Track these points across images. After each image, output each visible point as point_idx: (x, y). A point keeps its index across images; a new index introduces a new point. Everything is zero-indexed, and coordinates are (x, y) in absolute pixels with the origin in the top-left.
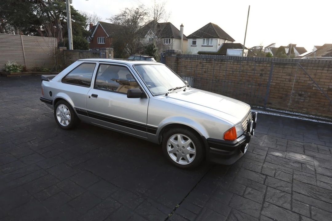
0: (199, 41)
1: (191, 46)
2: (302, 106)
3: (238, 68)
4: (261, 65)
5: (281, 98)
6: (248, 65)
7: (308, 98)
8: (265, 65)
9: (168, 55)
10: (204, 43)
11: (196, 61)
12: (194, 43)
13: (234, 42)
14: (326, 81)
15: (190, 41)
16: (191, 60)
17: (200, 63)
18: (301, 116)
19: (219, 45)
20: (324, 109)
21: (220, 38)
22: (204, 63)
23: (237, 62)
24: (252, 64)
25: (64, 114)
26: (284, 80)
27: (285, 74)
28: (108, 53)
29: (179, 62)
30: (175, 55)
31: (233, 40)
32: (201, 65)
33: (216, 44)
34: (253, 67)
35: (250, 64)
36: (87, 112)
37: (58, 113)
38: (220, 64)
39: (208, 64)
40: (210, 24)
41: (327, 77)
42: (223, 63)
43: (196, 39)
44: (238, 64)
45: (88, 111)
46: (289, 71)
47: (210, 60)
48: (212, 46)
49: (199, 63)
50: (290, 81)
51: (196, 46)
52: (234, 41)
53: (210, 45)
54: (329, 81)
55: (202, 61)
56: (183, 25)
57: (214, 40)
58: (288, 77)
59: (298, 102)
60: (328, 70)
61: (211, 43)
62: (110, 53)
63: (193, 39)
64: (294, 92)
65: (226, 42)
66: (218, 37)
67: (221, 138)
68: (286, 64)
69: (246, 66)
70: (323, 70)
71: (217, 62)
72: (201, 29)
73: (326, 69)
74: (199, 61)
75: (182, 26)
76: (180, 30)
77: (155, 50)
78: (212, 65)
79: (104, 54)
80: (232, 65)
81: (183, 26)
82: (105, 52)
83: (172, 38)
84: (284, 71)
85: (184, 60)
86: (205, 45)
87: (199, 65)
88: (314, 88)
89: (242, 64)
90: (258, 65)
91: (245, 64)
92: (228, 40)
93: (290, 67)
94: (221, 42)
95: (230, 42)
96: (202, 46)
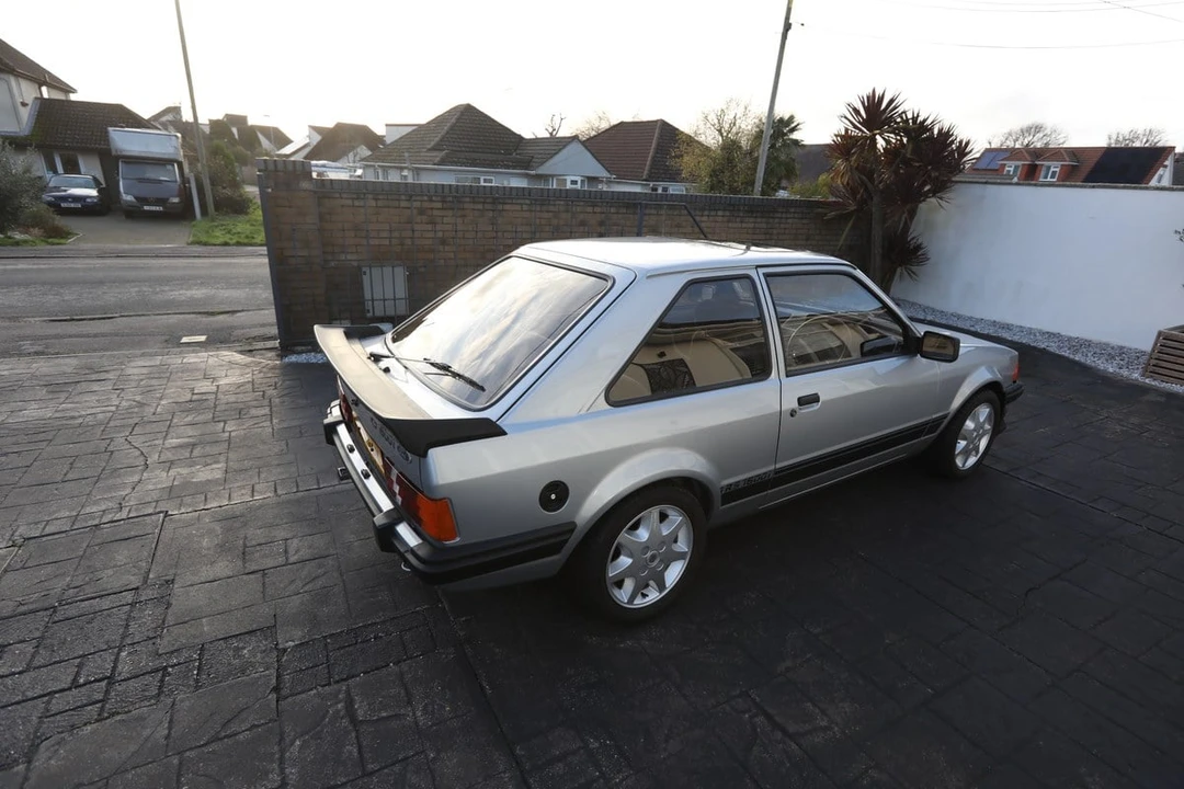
4: (598, 210)
6: (567, 211)
8: (607, 209)
9: (277, 185)
11: (403, 204)
13: (73, 97)
17: (422, 212)
19: (24, 104)
21: (18, 75)
22: (435, 212)
31: (68, 90)
32: (424, 218)
34: (581, 216)
35: (573, 209)
38: (491, 214)
39: (450, 213)
42: (500, 207)
44: (544, 208)
47: (459, 201)
49: (415, 212)
52: (74, 91)
55: (426, 205)
65: (45, 93)
71: (480, 206)
74: (417, 204)
78: (464, 216)
80: (527, 215)
85: (349, 202)
87: (419, 219)
89: (552, 208)
90: (589, 209)
91: (562, 208)
92: (49, 86)
93: (653, 211)
94: (27, 92)
95: (58, 96)
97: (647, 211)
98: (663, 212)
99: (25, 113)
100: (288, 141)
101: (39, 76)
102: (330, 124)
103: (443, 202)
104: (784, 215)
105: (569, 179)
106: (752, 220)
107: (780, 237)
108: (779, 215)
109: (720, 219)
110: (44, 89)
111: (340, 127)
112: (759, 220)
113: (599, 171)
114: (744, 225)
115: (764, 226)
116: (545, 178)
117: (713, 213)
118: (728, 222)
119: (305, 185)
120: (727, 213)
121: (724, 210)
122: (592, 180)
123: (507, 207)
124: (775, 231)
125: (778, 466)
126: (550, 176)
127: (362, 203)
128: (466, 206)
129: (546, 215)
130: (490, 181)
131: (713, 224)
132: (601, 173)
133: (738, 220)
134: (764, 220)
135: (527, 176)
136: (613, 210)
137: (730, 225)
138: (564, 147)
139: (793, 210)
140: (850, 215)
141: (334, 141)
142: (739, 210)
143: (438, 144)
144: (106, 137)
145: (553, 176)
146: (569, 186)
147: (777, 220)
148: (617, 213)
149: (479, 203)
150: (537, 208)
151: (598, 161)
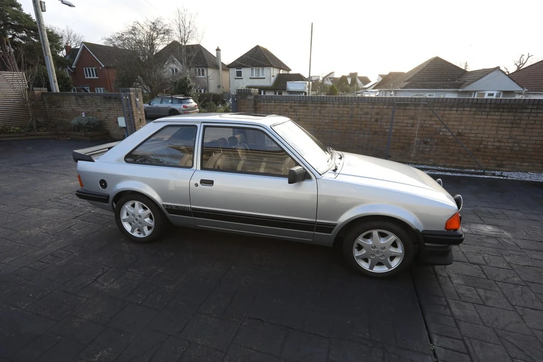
0: (246, 72)
1: (236, 78)
2: (428, 157)
3: (345, 112)
5: (403, 148)
6: (358, 108)
7: (435, 147)
8: (381, 107)
9: (241, 97)
10: (252, 75)
11: (285, 104)
12: (239, 74)
13: (290, 72)
14: (455, 123)
15: (233, 71)
16: (276, 104)
17: (291, 107)
18: (434, 170)
19: (273, 76)
20: (454, 158)
21: (274, 67)
23: (344, 104)
24: (364, 106)
25: (138, 218)
26: (405, 125)
27: (407, 118)
28: (134, 96)
29: (257, 106)
30: (252, 97)
31: (289, 70)
33: (269, 76)
34: (366, 110)
35: (361, 106)
36: (190, 210)
37: (124, 216)
38: (319, 108)
39: (302, 108)
40: (257, 47)
41: (456, 119)
43: (241, 69)
44: (345, 106)
45: (193, 209)
46: (412, 113)
48: (264, 78)
49: (288, 107)
50: (412, 126)
51: (242, 78)
53: (261, 77)
54: (458, 123)
55: (293, 104)
56: (219, 48)
57: (266, 69)
58: (411, 121)
59: (423, 152)
60: (457, 111)
61: (263, 75)
62: (137, 96)
63: (237, 69)
64: (418, 139)
65: (281, 72)
66: (271, 66)
67: (442, 228)
68: (406, 105)
69: (356, 109)
70: (451, 110)
72: (245, 54)
73: (455, 109)
74: (289, 104)
75: (218, 50)
76: (216, 56)
77: (191, 87)
78: (307, 109)
79: (128, 98)
80: (337, 109)
81: (220, 50)
82: (130, 96)
83: (207, 67)
84: (405, 114)
86: (254, 77)
87: (290, 110)
88: (441, 133)
89: (350, 106)
90: (371, 107)
91: (355, 106)
92: (283, 69)
93: (413, 108)
94: (275, 72)
95: (285, 72)
96: (251, 78)
97: (408, 107)
98: (420, 108)
99: (273, 79)
101: (279, 65)
105: (487, 93)
106: (497, 113)
107: (529, 126)
108: (529, 111)
109: (467, 113)
110: (281, 70)
111: (391, 74)
112: (505, 114)
114: (489, 117)
115: (512, 118)
116: (470, 93)
117: (460, 109)
119: (249, 97)
120: (474, 109)
121: (471, 107)
122: (506, 93)
123: (327, 105)
124: (523, 122)
126: (473, 91)
127: (270, 104)
129: (347, 109)
130: (433, 95)
131: (460, 116)
132: (516, 88)
133: (484, 113)
134: (510, 114)
135: (458, 92)
136: (385, 107)
137: (476, 116)
142: (485, 107)
144: (287, 85)
145: (475, 92)
146: (486, 97)
147: (525, 114)
148: (388, 109)
149: (315, 103)
150: (342, 106)
151: (514, 81)
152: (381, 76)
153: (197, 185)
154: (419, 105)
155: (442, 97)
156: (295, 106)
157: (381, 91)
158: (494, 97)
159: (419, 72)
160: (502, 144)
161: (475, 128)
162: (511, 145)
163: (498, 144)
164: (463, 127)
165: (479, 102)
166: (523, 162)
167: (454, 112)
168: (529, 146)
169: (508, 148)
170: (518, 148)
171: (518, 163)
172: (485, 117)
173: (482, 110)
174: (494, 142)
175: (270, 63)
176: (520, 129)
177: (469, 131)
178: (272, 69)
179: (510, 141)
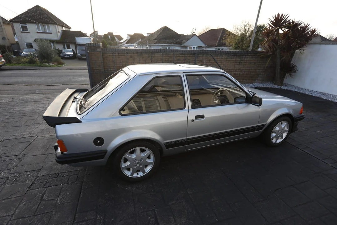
0: (32, 27)
1: (22, 32)
3: (166, 59)
4: (183, 55)
8: (186, 55)
10: (39, 29)
11: (126, 55)
12: (24, 28)
13: (71, 30)
15: (18, 26)
17: (131, 57)
19: (59, 32)
21: (58, 25)
22: (135, 57)
24: (177, 55)
25: (140, 161)
29: (104, 57)
31: (69, 28)
32: (132, 59)
33: (55, 31)
34: (178, 58)
35: (176, 55)
36: (186, 141)
40: (37, 7)
42: (154, 55)
43: (26, 24)
47: (142, 54)
48: (51, 33)
51: (29, 32)
52: (71, 28)
53: (48, 32)
55: (132, 55)
57: (51, 27)
61: (49, 30)
63: (21, 24)
65: (64, 29)
66: (55, 24)
71: (147, 55)
74: (130, 55)
80: (162, 57)
86: (41, 31)
89: (169, 55)
90: (181, 55)
91: (172, 55)
92: (65, 27)
93: (201, 56)
94: (60, 29)
95: (67, 29)
96: (38, 33)
97: (199, 56)
99: (59, 34)
100: (122, 39)
101: (62, 24)
102: (133, 34)
103: (137, 54)
104: (246, 56)
105: (193, 47)
106: (234, 58)
107: (245, 63)
108: (244, 56)
109: (224, 58)
110: (64, 28)
111: (135, 34)
112: (237, 58)
113: (202, 44)
114: (232, 60)
115: (239, 60)
116: (186, 47)
117: (221, 56)
118: (227, 59)
119: (98, 50)
120: (226, 56)
122: (200, 47)
123: (156, 55)
124: (243, 62)
125: (188, 138)
126: (187, 46)
127: (115, 55)
128: (144, 55)
129: (168, 57)
130: (170, 48)
132: (203, 45)
133: (230, 58)
134: (239, 58)
135: (181, 46)
136: (188, 56)
137: (227, 60)
138: (192, 37)
139: (249, 55)
140: (270, 56)
141: (133, 39)
142: (230, 55)
143: (156, 38)
144: (75, 39)
145: (188, 46)
146: (193, 49)
147: (244, 58)
149: (147, 54)
150: (164, 55)
151: (202, 41)
152: (129, 35)
153: (193, 121)
154: (204, 54)
155: (174, 49)
156: (134, 56)
157: (138, 45)
158: (195, 49)
159: (159, 35)
160: (237, 72)
161: (227, 65)
162: (239, 72)
163: (235, 72)
164: (222, 65)
165: (228, 52)
166: (243, 80)
167: (219, 58)
168: (245, 72)
169: (239, 74)
170: (241, 74)
171: (242, 80)
172: (230, 60)
173: (229, 56)
174: (234, 71)
175: (54, 21)
176: (242, 65)
177: (224, 67)
178: (56, 26)
179: (239, 70)
